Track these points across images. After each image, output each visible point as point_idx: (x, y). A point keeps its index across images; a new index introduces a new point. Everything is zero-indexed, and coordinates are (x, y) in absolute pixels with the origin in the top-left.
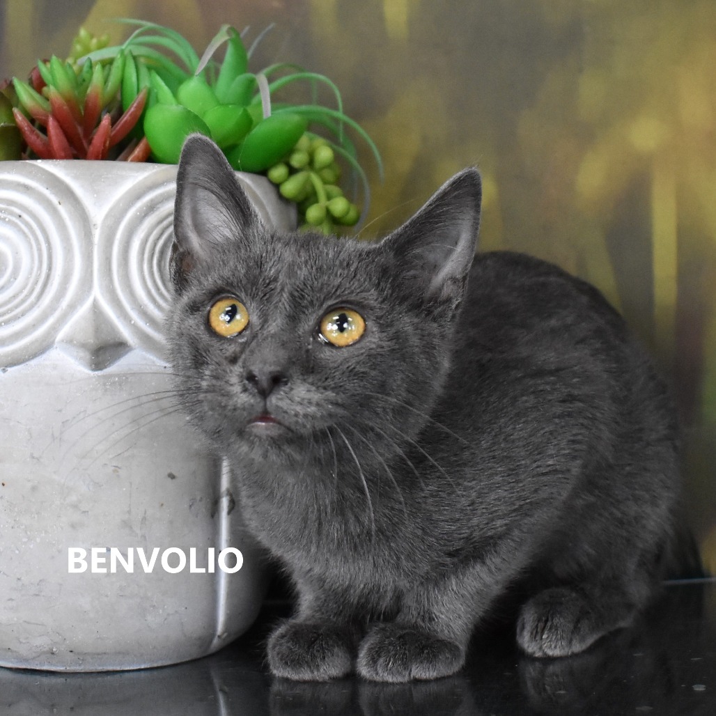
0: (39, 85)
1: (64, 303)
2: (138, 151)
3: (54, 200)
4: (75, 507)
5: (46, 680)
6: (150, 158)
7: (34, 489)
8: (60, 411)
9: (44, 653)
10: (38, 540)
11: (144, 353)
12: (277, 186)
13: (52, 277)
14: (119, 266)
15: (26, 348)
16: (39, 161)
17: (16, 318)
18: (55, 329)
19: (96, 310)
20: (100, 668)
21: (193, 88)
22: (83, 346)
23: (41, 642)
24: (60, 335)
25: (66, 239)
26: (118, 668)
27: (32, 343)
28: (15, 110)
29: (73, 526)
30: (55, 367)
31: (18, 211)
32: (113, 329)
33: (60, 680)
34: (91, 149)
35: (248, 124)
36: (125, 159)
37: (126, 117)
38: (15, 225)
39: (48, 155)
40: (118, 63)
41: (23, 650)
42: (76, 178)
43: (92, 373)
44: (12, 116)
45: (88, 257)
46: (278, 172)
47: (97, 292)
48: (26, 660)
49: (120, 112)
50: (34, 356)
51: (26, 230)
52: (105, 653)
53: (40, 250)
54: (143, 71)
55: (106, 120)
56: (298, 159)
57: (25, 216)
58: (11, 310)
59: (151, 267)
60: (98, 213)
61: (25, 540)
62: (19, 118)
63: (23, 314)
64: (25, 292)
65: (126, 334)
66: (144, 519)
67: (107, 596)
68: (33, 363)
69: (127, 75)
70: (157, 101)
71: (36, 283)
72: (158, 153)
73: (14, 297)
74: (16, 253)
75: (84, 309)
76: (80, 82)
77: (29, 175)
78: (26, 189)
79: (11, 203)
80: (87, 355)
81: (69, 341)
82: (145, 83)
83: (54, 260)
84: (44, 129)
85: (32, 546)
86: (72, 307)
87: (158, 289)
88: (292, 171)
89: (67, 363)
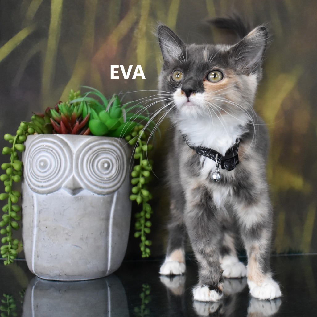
0: (57, 110)
1: (65, 176)
2: (87, 132)
3: (62, 146)
4: (67, 234)
5: (58, 283)
6: (90, 134)
7: (55, 229)
8: (63, 207)
9: (58, 275)
10: (56, 243)
11: (87, 191)
12: (127, 141)
13: (61, 169)
14: (80, 166)
15: (53, 189)
16: (58, 134)
17: (51, 180)
18: (62, 183)
19: (74, 178)
20: (74, 280)
21: (103, 113)
22: (70, 188)
23: (57, 272)
24: (63, 185)
25: (65, 157)
26: (79, 280)
27: (55, 187)
28: (51, 119)
29: (66, 239)
30: (62, 194)
31: (51, 149)
32: (78, 184)
33: (62, 283)
34: (73, 131)
35: (119, 124)
36: (82, 134)
37: (83, 122)
38: (51, 153)
39: (60, 133)
40: (81, 105)
41: (51, 274)
42: (68, 140)
43: (72, 196)
44: (50, 121)
45: (72, 163)
46: (128, 138)
47: (74, 173)
48: (52, 277)
49: (82, 120)
50: (55, 191)
51: (54, 155)
52: (75, 276)
53: (58, 161)
54: (89, 108)
55: (77, 123)
56: (134, 134)
57: (54, 151)
58: (49, 178)
59: (90, 168)
60: (75, 150)
61: (52, 243)
62: (52, 121)
63: (53, 179)
64: (53, 173)
65: (82, 185)
66: (87, 237)
67: (76, 259)
68: (55, 193)
69: (84, 109)
70: (93, 118)
71: (56, 170)
72: (93, 133)
73: (50, 174)
74: (51, 161)
75: (70, 178)
76: (70, 111)
77: (55, 139)
78: (54, 143)
79: (50, 147)
80: (71, 191)
81: (66, 187)
82: (89, 112)
83: (62, 164)
84: (59, 124)
85: (54, 245)
86: (67, 177)
87: (91, 172)
88: (132, 137)
89: (66, 193)
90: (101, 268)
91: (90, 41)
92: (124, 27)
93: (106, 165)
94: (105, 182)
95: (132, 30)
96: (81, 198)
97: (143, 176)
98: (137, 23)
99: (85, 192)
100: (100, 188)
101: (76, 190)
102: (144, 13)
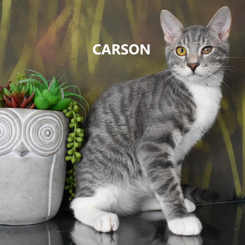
0: (8, 88)
1: (15, 141)
2: (32, 107)
3: (13, 117)
4: (16, 188)
5: (8, 227)
6: (35, 108)
7: (7, 183)
8: (13, 166)
9: (8, 221)
10: (8, 195)
11: (33, 153)
12: (65, 114)
13: (12, 135)
14: (28, 133)
15: (5, 151)
16: (9, 108)
17: (3, 144)
18: (12, 147)
19: (22, 143)
20: (21, 224)
21: (45, 92)
22: (19, 151)
23: (8, 218)
24: (14, 149)
25: (15, 127)
26: (25, 224)
27: (7, 150)
28: (4, 96)
29: (16, 192)
30: (12, 156)
31: (5, 120)
32: (26, 148)
33: (12, 227)
34: (21, 105)
35: (58, 100)
36: (29, 108)
37: (30, 98)
38: (4, 123)
39: (11, 107)
40: (28, 85)
41: (3, 220)
42: (18, 112)
43: (21, 157)
44: (3, 97)
45: (21, 131)
46: (65, 111)
47: (22, 139)
48: (4, 223)
49: (28, 96)
50: (7, 153)
51: (6, 124)
52: (22, 221)
53: (9, 129)
54: (34, 87)
55: (25, 99)
56: (69, 108)
57: (6, 121)
58: (2, 143)
59: (35, 133)
60: (23, 121)
61: (4, 195)
62: (5, 97)
63: (5, 144)
64: (6, 139)
65: (29, 149)
66: (32, 190)
67: (23, 208)
68: (7, 155)
69: (30, 88)
70: (37, 96)
71: (8, 136)
72: (37, 107)
73: (3, 140)
74: (4, 129)
75: (20, 143)
76: (19, 89)
77: (7, 112)
78: (6, 115)
79: (3, 118)
80: (20, 153)
81: (16, 150)
82: (34, 90)
83: (13, 131)
84: (10, 100)
85: (6, 197)
86: (17, 142)
87: (36, 138)
88: (68, 111)
89: (15, 155)
90: (43, 215)
91: (33, 32)
92: (61, 20)
93: (48, 133)
94: (47, 146)
95: (67, 23)
96: (28, 159)
97: (76, 141)
98: (71, 17)
99: (31, 155)
100: (43, 151)
101: (23, 152)
102: (77, 10)
